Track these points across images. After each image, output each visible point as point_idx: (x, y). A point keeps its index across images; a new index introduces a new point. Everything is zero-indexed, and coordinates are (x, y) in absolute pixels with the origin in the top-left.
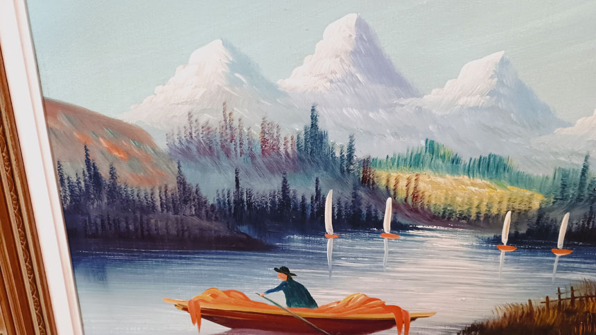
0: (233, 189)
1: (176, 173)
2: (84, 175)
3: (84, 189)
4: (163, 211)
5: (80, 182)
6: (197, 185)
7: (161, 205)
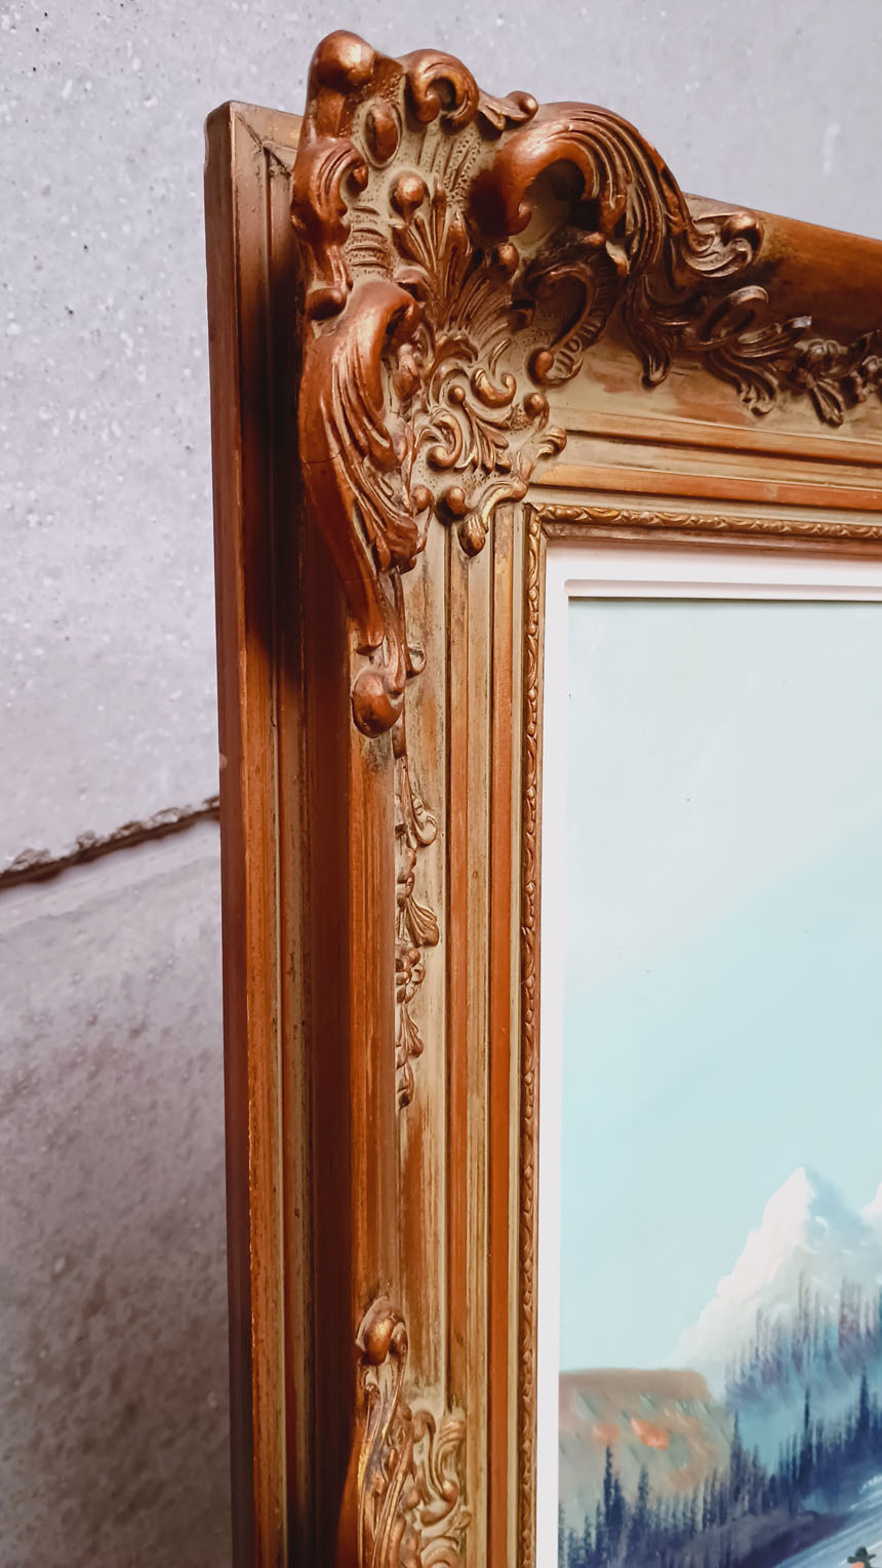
0: (801, 1431)
1: (731, 1438)
2: (598, 1513)
3: (594, 1546)
4: (704, 1526)
5: (588, 1535)
6: (756, 1448)
7: (704, 1517)
